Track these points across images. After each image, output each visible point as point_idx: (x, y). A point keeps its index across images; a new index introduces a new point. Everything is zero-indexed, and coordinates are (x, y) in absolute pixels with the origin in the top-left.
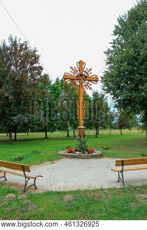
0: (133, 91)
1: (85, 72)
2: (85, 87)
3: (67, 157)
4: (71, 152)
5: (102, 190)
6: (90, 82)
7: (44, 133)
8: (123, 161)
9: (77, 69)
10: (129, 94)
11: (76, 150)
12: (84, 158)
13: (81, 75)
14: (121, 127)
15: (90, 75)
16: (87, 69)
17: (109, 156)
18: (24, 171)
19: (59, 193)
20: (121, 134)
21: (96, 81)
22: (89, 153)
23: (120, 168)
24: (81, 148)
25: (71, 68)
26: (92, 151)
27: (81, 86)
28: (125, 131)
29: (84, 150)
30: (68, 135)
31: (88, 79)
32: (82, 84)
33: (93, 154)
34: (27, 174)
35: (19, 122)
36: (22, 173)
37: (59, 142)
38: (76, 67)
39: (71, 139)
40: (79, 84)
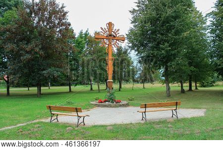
0: (155, 49)
1: (114, 32)
2: (113, 46)
3: (99, 106)
4: (101, 102)
5: (131, 124)
6: (118, 42)
7: (68, 87)
8: (146, 105)
9: (107, 30)
10: (152, 52)
11: (105, 101)
12: (113, 107)
13: (111, 35)
14: (143, 82)
15: (118, 35)
16: (115, 30)
17: (134, 105)
18: (77, 112)
19: (102, 126)
20: (144, 88)
21: (123, 41)
22: (117, 103)
23: (143, 110)
24: (111, 99)
25: (102, 29)
26: (119, 102)
27: (110, 45)
28: (148, 85)
29: (112, 100)
30: (91, 89)
31: (116, 38)
32: (111, 43)
33: (121, 104)
34: (80, 114)
35: (49, 76)
36: (75, 114)
37: (84, 95)
38: (106, 28)
39: (96, 93)
40: (108, 43)
